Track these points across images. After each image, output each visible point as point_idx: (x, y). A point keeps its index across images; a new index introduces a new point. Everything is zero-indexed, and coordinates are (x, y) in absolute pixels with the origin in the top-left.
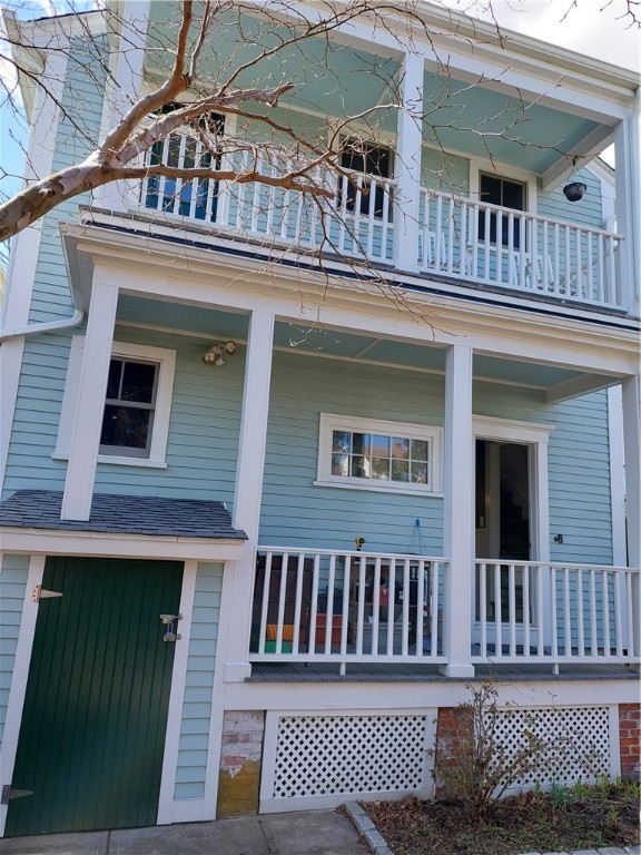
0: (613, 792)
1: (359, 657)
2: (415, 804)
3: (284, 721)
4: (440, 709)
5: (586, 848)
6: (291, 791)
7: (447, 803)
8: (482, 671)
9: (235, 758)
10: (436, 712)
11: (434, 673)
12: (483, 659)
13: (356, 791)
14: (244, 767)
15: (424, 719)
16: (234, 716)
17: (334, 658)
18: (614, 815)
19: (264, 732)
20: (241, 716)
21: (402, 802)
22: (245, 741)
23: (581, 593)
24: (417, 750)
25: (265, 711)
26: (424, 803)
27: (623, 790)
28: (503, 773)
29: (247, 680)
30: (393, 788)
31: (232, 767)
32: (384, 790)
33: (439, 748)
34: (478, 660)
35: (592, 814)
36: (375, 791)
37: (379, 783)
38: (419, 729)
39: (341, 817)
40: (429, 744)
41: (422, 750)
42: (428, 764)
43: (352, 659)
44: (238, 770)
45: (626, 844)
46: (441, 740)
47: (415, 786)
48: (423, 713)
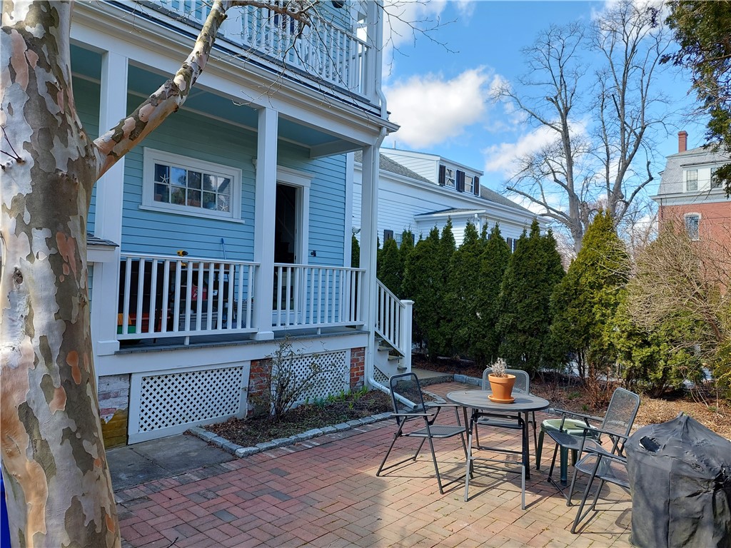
0: (347, 398)
1: (199, 332)
2: (236, 421)
3: (144, 380)
4: (252, 361)
5: (340, 423)
6: (151, 427)
7: (254, 419)
8: (278, 335)
9: (108, 409)
10: (249, 363)
11: (247, 339)
12: (279, 328)
13: (196, 421)
14: (115, 415)
15: (241, 369)
16: (107, 380)
17: (181, 334)
18: (350, 407)
19: (129, 389)
20: (111, 380)
21: (228, 421)
22: (115, 397)
23: (328, 288)
24: (236, 389)
25: (130, 374)
26: (240, 420)
27: (351, 396)
28: (294, 392)
29: (117, 353)
30: (220, 415)
31: (106, 416)
32: (214, 417)
33: (250, 386)
34: (275, 329)
35: (338, 409)
36: (208, 418)
37: (212, 413)
38: (238, 375)
39: (188, 437)
40: (244, 384)
41: (239, 388)
42: (243, 396)
43: (193, 333)
44: (110, 418)
45: (359, 418)
46: (252, 381)
47: (234, 412)
48: (240, 365)
